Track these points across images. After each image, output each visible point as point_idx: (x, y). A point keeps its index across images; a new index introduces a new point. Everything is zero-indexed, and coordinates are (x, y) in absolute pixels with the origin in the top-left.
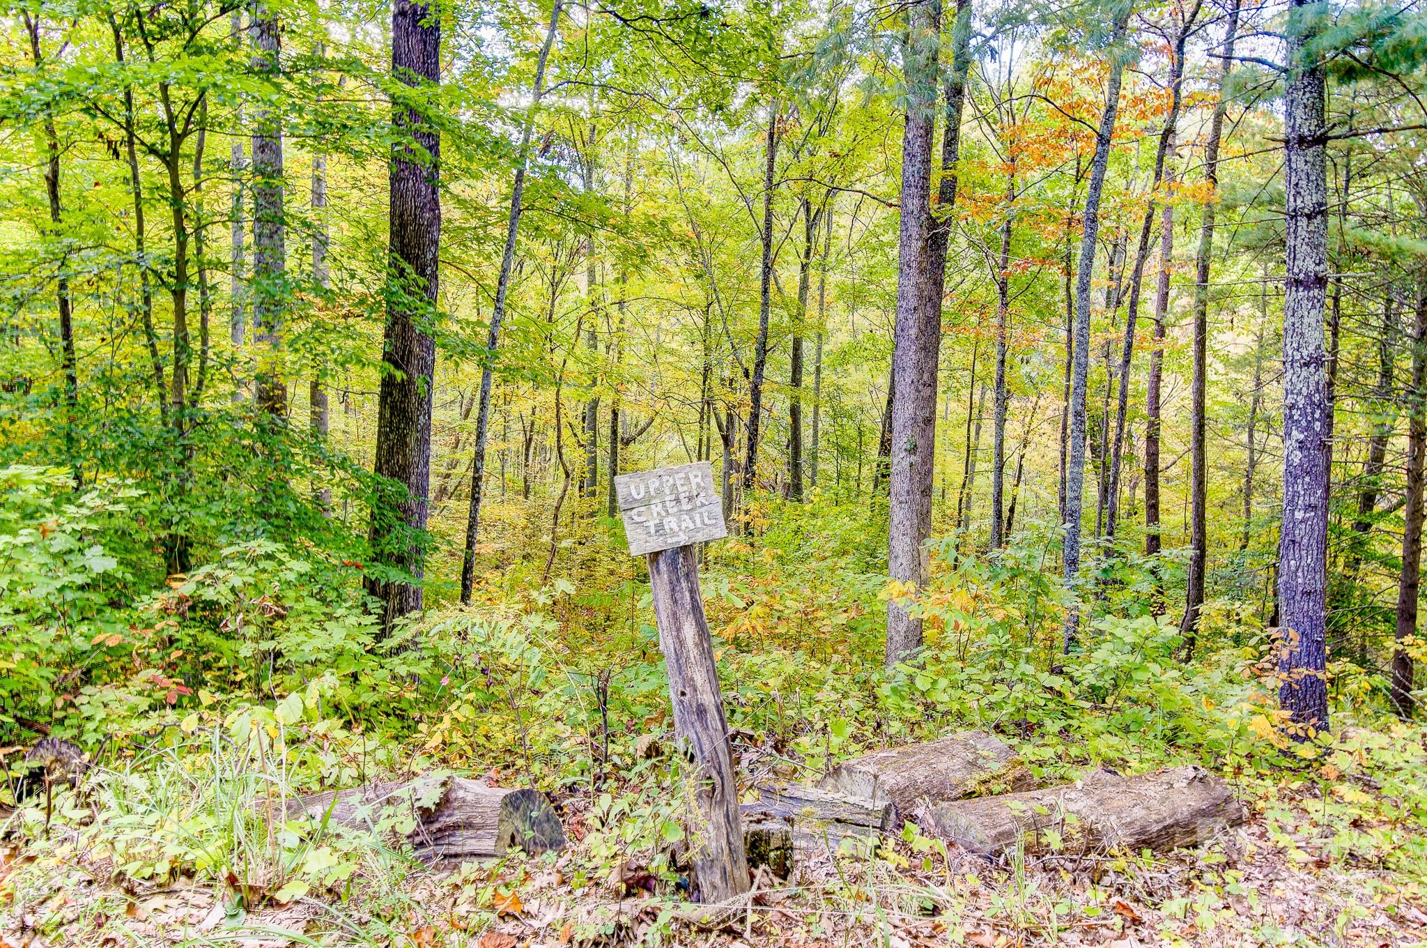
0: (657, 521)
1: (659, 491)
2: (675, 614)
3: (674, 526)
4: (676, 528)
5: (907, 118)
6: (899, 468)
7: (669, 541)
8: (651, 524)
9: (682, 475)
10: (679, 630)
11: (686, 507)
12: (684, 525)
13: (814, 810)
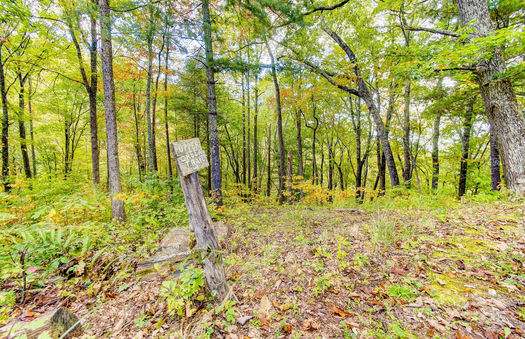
0: (189, 161)
1: (187, 149)
2: (199, 197)
3: (194, 163)
4: (195, 164)
5: (102, 49)
6: (112, 160)
7: (194, 169)
8: (187, 162)
9: (192, 143)
10: (201, 204)
11: (196, 155)
12: (197, 163)
13: (167, 262)
